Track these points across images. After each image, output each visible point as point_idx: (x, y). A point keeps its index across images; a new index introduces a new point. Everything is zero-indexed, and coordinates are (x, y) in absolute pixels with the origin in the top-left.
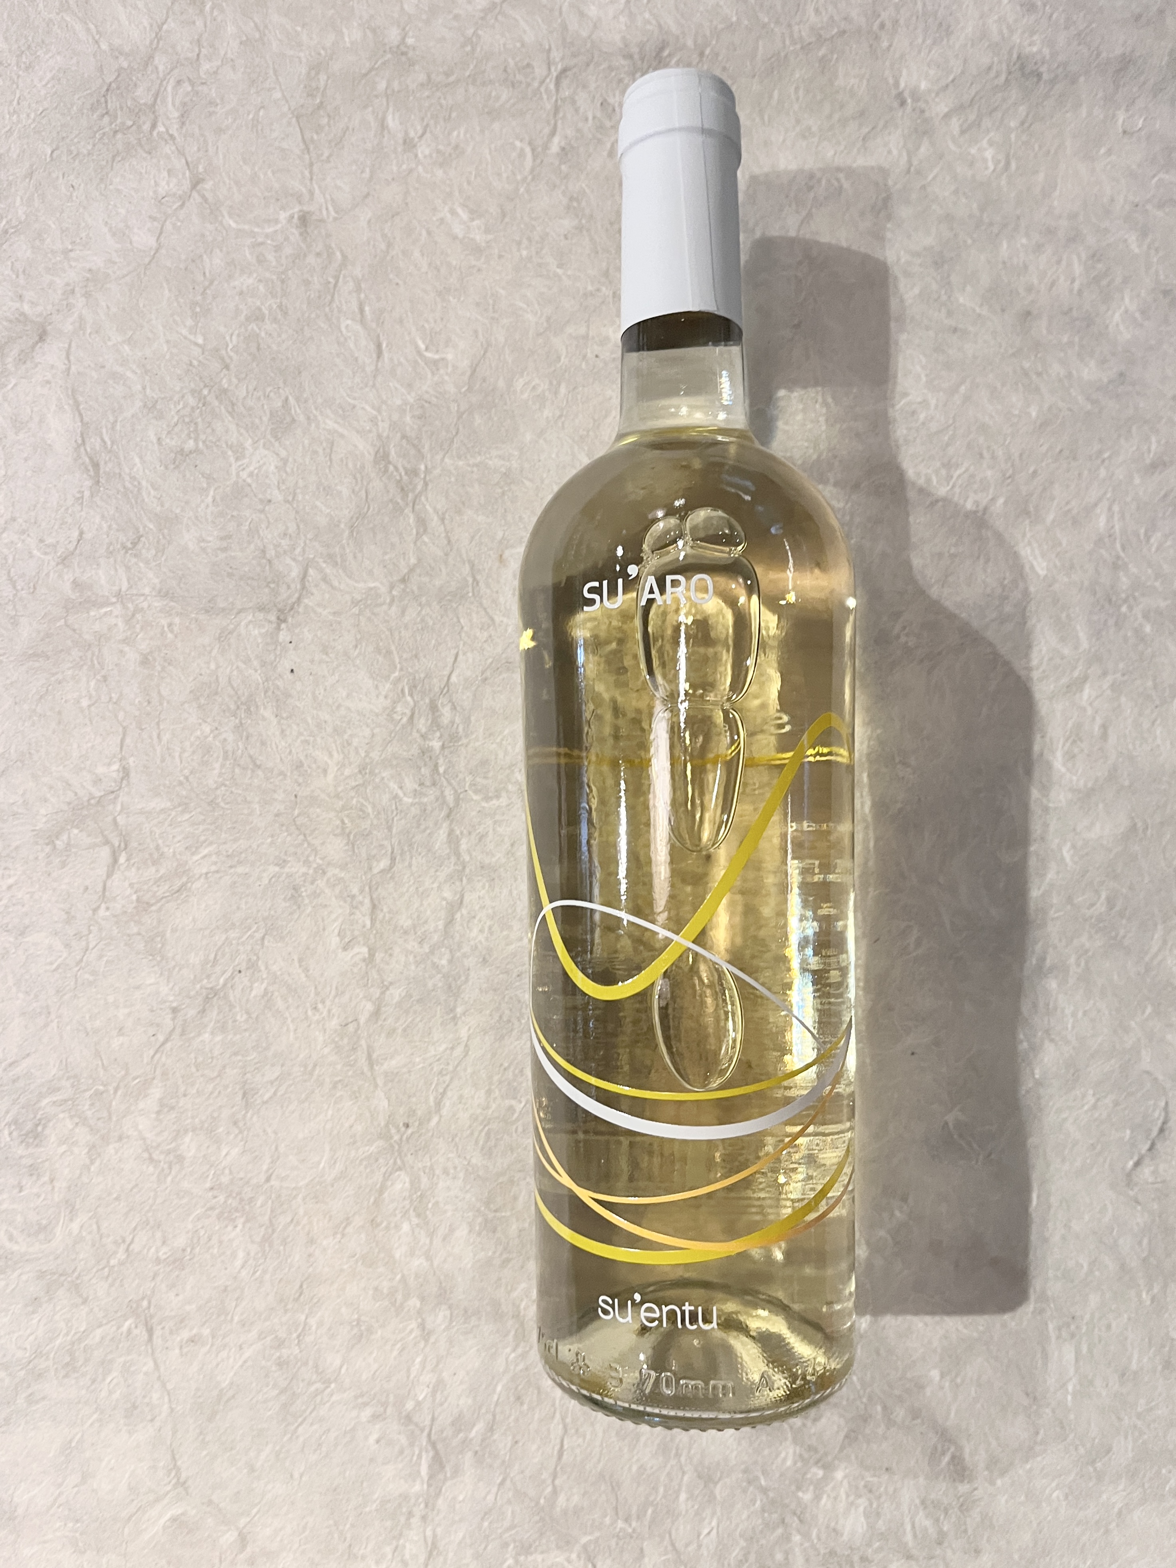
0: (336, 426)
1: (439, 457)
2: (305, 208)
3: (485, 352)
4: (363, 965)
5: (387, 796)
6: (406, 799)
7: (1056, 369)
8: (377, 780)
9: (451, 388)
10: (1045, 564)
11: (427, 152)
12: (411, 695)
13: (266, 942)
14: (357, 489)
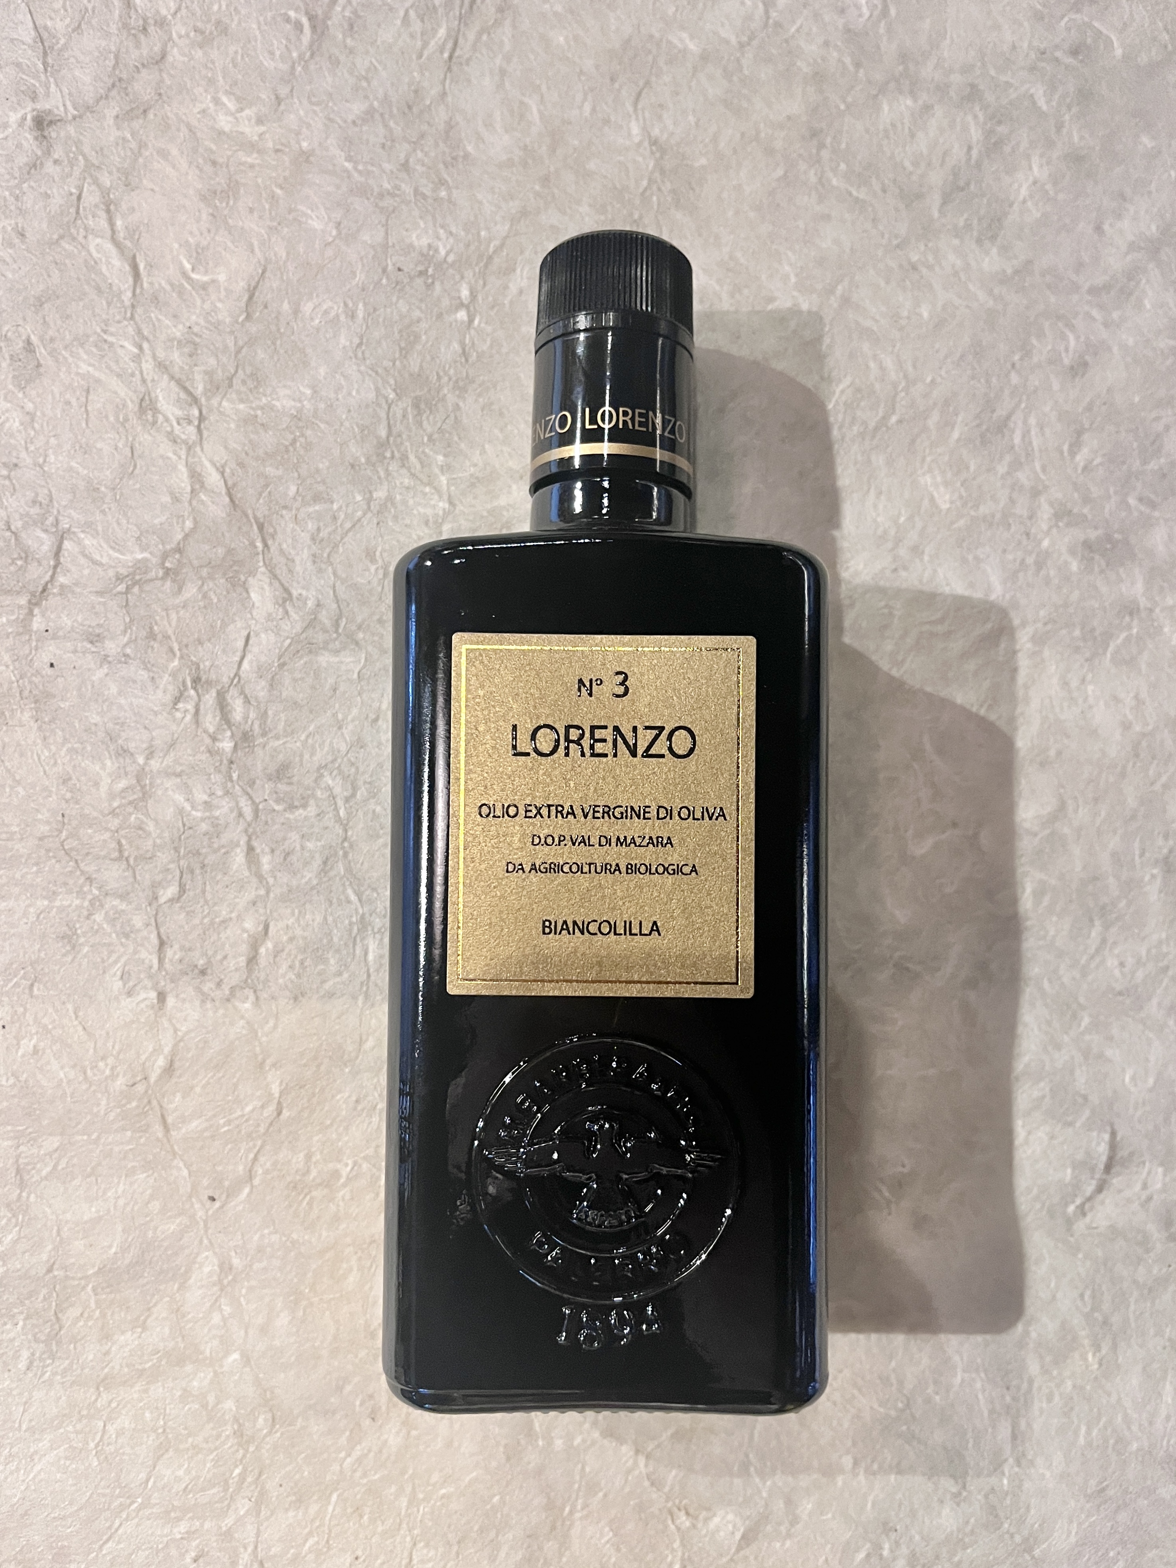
0: (90, 369)
1: (215, 402)
2: (38, 106)
3: (264, 272)
4: (151, 1012)
5: (172, 810)
6: (194, 813)
7: (952, 259)
8: (160, 792)
9: (224, 316)
10: (947, 497)
11: (183, 32)
12: (195, 689)
13: (35, 989)
14: (120, 445)
